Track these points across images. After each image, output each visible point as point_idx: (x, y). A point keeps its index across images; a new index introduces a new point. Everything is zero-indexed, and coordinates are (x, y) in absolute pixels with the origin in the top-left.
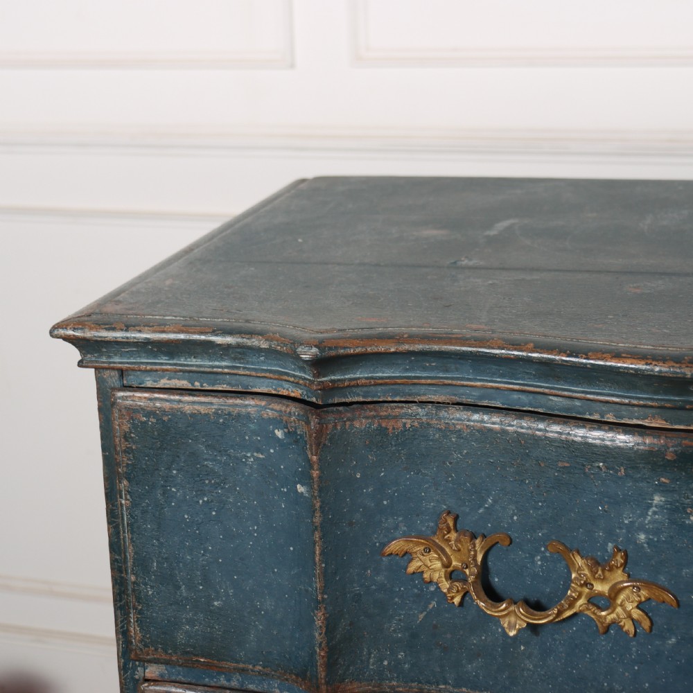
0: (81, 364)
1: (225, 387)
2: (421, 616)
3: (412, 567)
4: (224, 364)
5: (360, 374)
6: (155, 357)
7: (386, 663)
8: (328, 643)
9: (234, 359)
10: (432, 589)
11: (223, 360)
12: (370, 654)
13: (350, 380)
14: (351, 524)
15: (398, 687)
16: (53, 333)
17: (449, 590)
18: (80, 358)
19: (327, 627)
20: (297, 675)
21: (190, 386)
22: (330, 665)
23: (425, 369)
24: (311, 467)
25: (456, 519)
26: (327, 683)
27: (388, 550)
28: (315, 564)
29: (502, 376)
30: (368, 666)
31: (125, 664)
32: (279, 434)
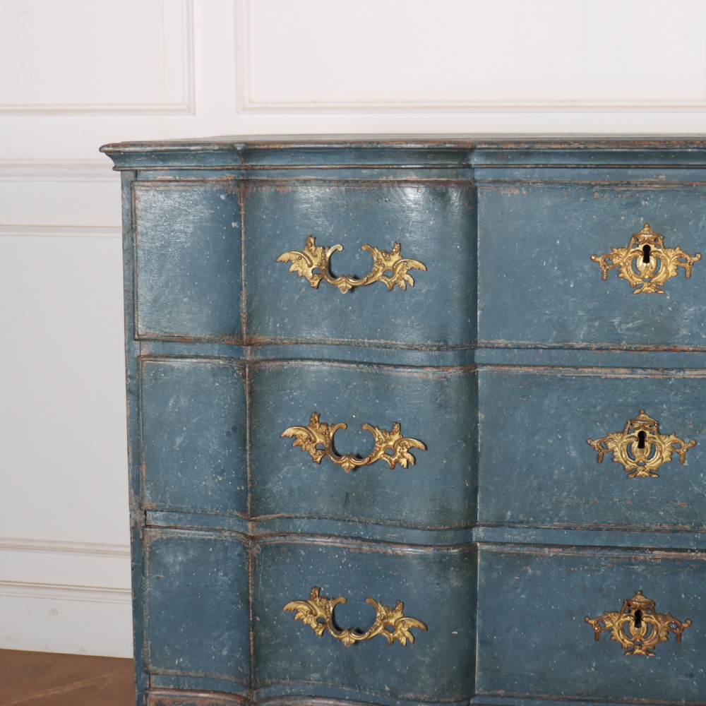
0: (115, 168)
1: (193, 178)
2: (297, 297)
3: (292, 268)
4: (193, 165)
5: (266, 163)
6: (156, 163)
7: (278, 325)
8: (247, 310)
9: (199, 161)
10: (303, 280)
11: (193, 162)
12: (269, 318)
13: (261, 165)
14: (260, 243)
15: (285, 339)
16: (101, 150)
17: (312, 278)
18: (114, 166)
19: (247, 301)
20: (229, 336)
21: (174, 179)
22: (249, 324)
23: (298, 160)
24: (240, 210)
25: (315, 239)
26: (247, 334)
27: (280, 259)
28: (241, 264)
29: (338, 161)
30: (268, 327)
31: (129, 349)
32: (223, 197)
